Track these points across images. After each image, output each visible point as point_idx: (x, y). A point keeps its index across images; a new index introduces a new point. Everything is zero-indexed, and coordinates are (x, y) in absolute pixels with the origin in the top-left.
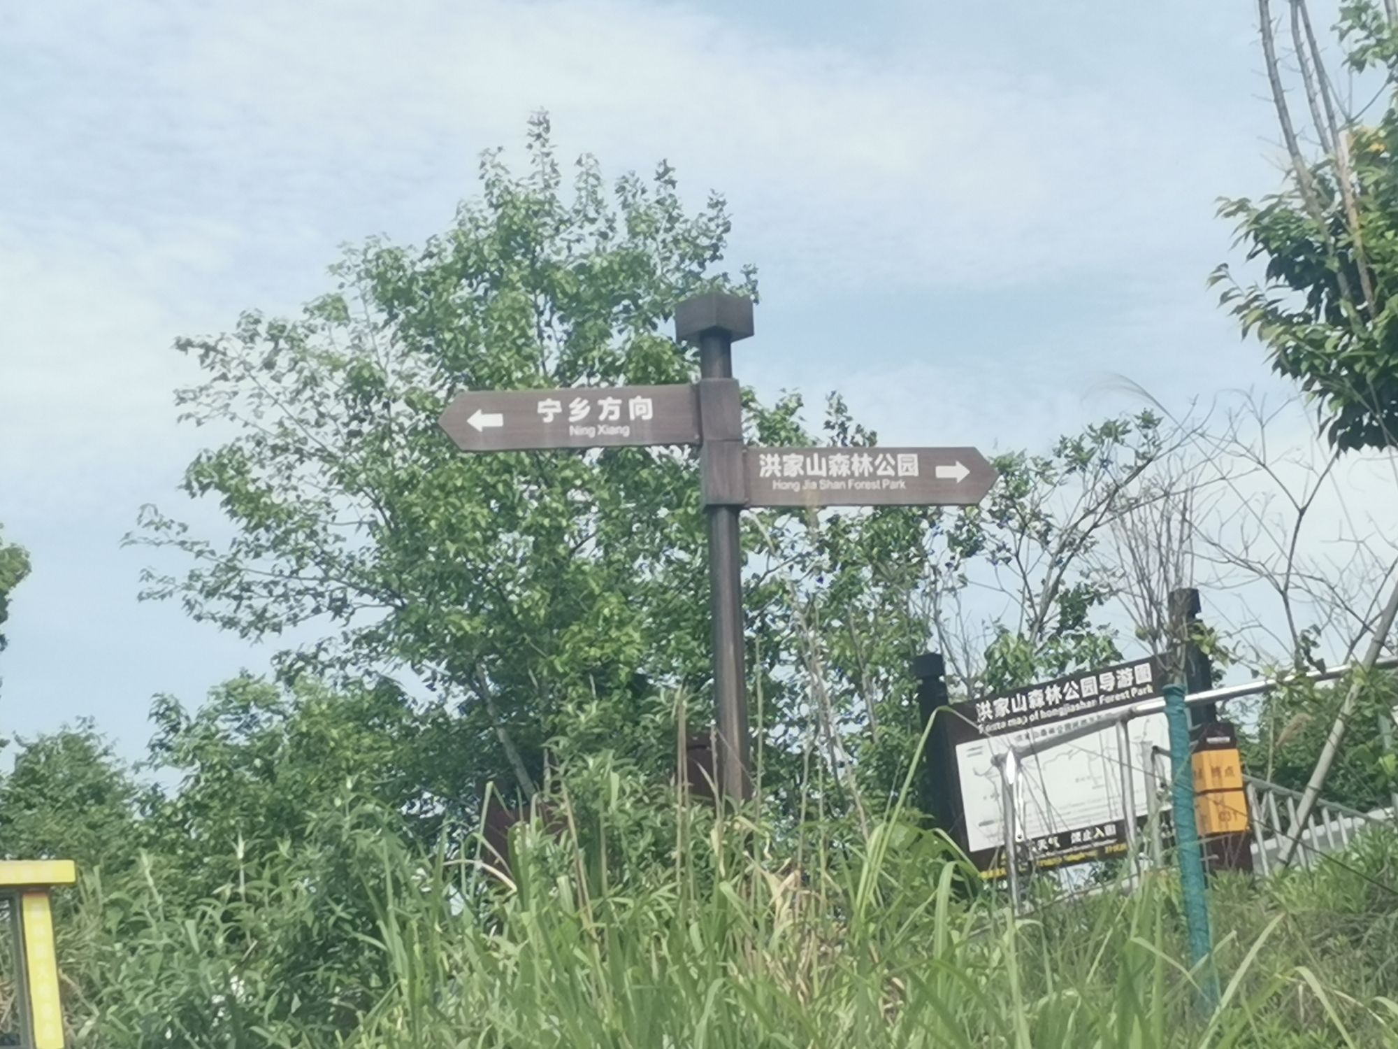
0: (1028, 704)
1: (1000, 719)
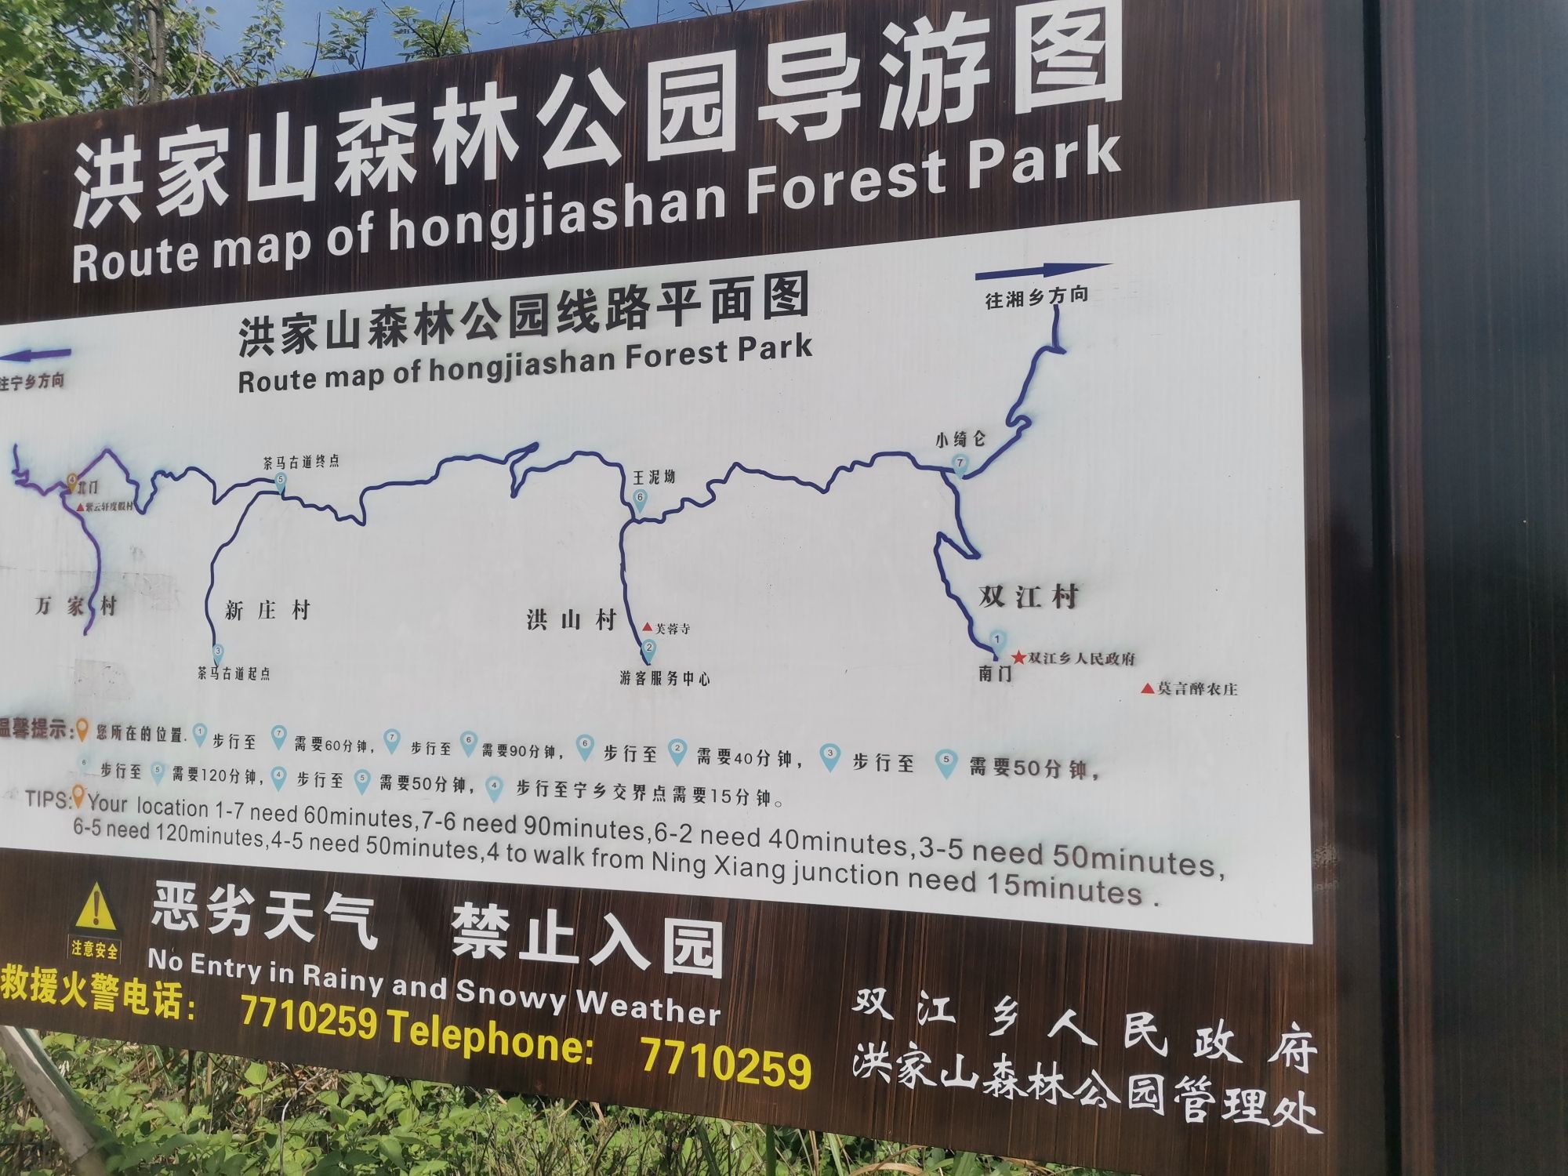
0: (329, 167)
1: (178, 229)
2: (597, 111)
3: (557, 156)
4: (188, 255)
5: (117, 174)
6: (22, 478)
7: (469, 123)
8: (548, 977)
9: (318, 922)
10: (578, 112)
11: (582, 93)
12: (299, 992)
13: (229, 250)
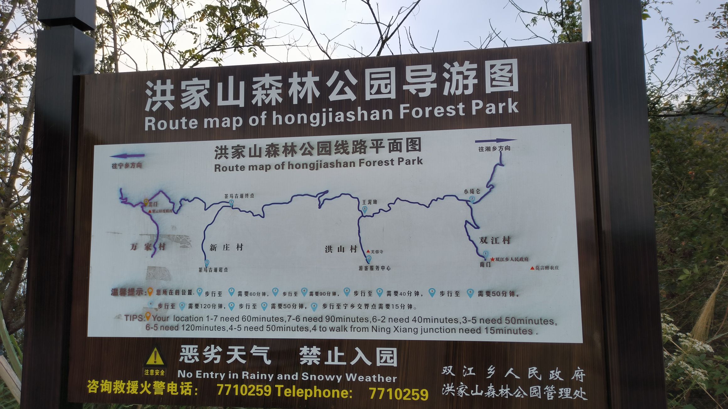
0: (249, 96)
1: (189, 114)
2: (347, 83)
3: (334, 97)
4: (193, 123)
5: (163, 93)
6: (124, 200)
7: (302, 84)
8: (335, 370)
9: (248, 356)
10: (341, 83)
11: (342, 77)
12: (240, 381)
13: (210, 122)
